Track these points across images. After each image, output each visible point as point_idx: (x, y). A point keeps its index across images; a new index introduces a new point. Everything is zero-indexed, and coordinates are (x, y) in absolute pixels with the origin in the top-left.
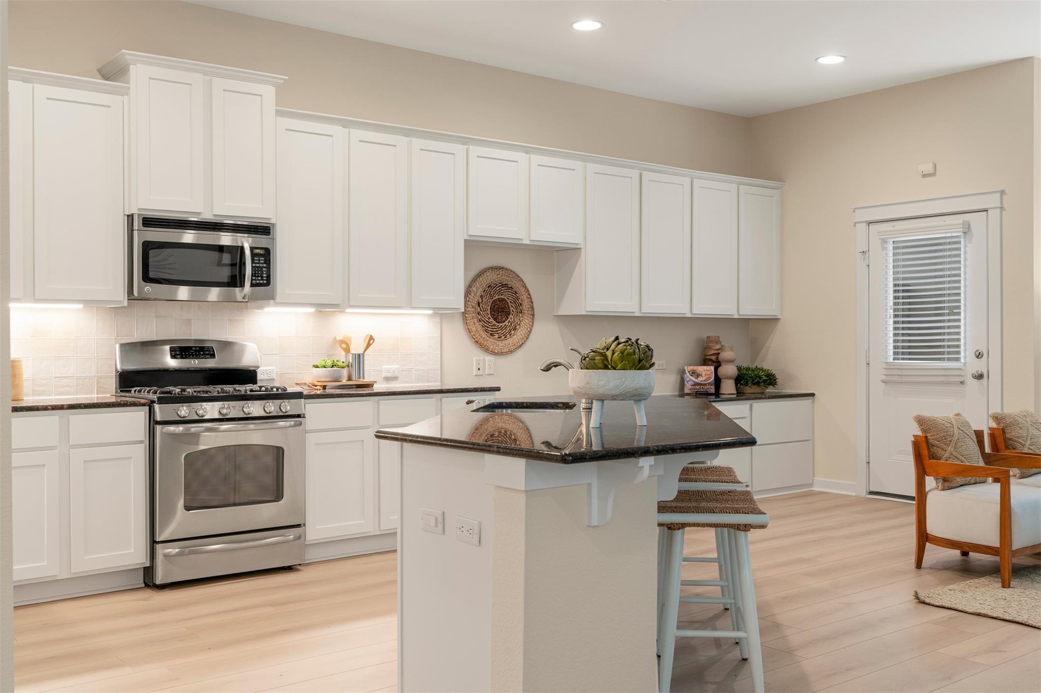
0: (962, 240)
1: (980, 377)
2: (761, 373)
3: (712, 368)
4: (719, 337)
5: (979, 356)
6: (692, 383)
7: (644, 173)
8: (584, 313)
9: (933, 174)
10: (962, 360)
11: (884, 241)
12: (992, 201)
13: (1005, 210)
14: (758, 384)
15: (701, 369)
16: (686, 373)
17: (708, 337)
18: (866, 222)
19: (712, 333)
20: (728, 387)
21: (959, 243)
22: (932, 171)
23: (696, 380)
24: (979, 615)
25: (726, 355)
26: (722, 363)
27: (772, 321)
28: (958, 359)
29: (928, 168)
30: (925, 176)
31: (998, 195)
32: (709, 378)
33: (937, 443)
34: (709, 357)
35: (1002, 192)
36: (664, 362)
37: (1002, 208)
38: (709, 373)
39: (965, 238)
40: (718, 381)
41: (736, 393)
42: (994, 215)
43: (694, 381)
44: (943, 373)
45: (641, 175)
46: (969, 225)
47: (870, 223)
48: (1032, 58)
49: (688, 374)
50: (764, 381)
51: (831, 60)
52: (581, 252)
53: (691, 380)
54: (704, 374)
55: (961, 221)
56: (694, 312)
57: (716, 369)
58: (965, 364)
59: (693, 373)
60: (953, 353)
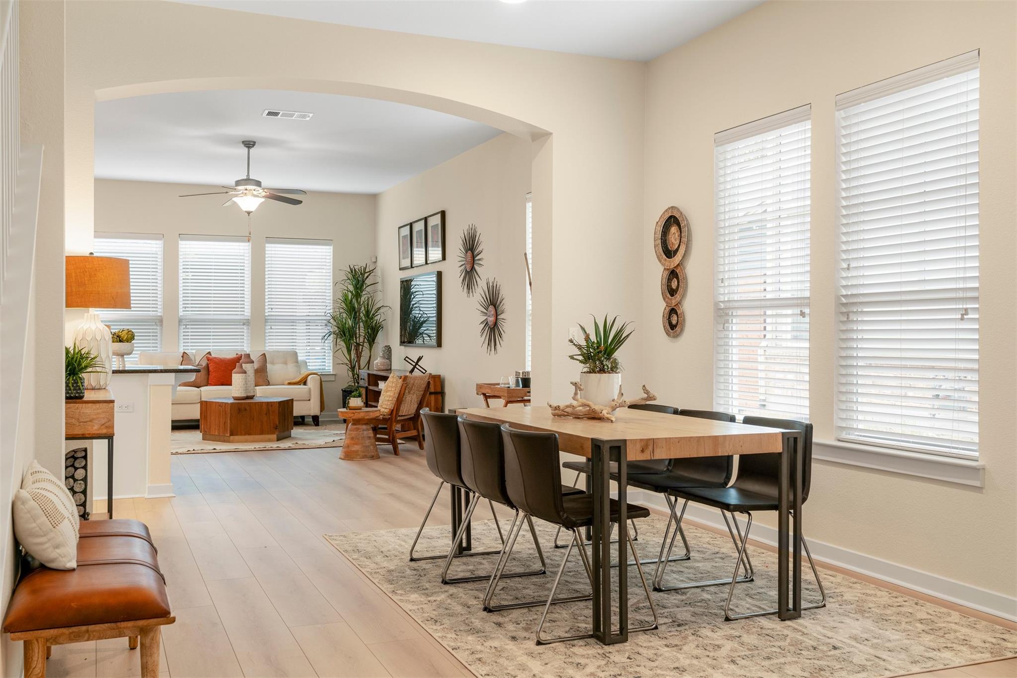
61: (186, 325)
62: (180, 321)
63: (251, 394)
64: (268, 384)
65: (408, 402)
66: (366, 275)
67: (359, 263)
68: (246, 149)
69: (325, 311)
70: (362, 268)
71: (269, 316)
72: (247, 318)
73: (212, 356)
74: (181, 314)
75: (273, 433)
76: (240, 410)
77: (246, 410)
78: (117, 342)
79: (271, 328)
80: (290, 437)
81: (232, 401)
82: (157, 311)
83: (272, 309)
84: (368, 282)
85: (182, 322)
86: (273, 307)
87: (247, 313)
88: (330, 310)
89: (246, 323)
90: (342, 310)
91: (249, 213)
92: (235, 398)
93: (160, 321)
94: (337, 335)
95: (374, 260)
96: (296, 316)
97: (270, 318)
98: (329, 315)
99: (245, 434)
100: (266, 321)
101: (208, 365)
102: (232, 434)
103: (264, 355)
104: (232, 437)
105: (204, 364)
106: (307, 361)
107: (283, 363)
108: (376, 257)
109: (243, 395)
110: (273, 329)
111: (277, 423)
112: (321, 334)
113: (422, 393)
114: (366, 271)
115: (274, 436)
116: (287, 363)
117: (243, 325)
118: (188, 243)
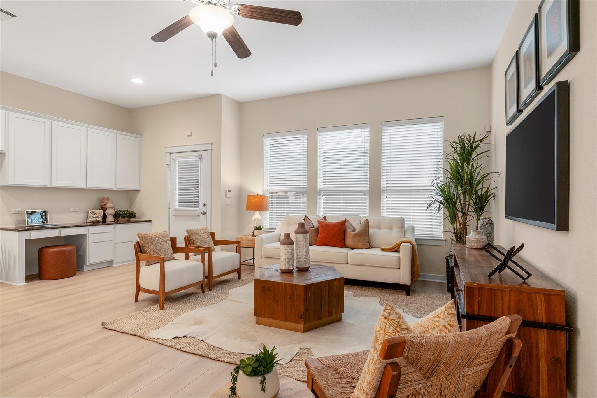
1: (204, 213)
2: (126, 212)
3: (102, 211)
4: (108, 198)
5: (204, 205)
6: (91, 217)
7: (54, 122)
8: (8, 185)
9: (191, 136)
10: (199, 207)
11: (175, 161)
12: (208, 147)
13: (213, 150)
14: (124, 217)
15: (97, 211)
16: (89, 213)
17: (103, 198)
18: (169, 153)
19: (105, 196)
20: (110, 219)
21: (198, 162)
23: (94, 216)
25: (109, 205)
26: (107, 209)
27: (137, 191)
28: (198, 207)
29: (189, 133)
30: (188, 136)
31: (211, 144)
32: (100, 215)
33: (146, 245)
34: (103, 206)
35: (212, 144)
36: (77, 208)
37: (212, 150)
38: (100, 213)
39: (200, 161)
40: (105, 217)
41: (114, 221)
42: (209, 151)
43: (92, 217)
44: (193, 212)
45: (52, 122)
46: (202, 156)
47: (171, 153)
48: (221, 94)
49: (90, 213)
50: (127, 216)
51: (137, 81)
52: (5, 155)
53: (91, 216)
54: (98, 213)
55: (198, 154)
56: (88, 186)
57: (104, 211)
59: (93, 213)
60: (196, 204)
64: (368, 247)
66: (475, 145)
67: (467, 131)
69: (431, 181)
70: (472, 138)
72: (366, 189)
73: (323, 220)
77: (269, 290)
79: (386, 197)
82: (305, 185)
83: (387, 181)
84: (477, 151)
85: (321, 193)
86: (388, 179)
87: (368, 185)
89: (366, 193)
90: (448, 180)
93: (305, 192)
94: (441, 203)
95: (488, 129)
97: (386, 189)
98: (435, 185)
100: (383, 191)
106: (415, 226)
107: (388, 228)
108: (491, 127)
110: (389, 198)
111: (303, 311)
112: (428, 202)
114: (475, 141)
116: (391, 228)
117: (364, 194)
118: (324, 133)
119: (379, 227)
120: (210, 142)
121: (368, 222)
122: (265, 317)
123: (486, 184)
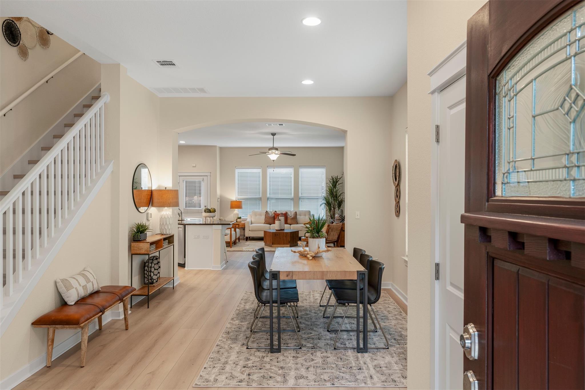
0: (202, 182)
9: (195, 167)
11: (183, 181)
12: (208, 174)
21: (201, 182)
22: (195, 166)
24: (233, 251)
29: (194, 165)
30: (193, 167)
31: (210, 173)
35: (211, 173)
37: (210, 176)
42: (209, 177)
44: (198, 210)
46: (204, 178)
47: (179, 176)
48: (216, 146)
51: (182, 142)
55: (202, 178)
58: (202, 208)
60: (200, 206)
61: (270, 201)
62: (268, 199)
63: (283, 228)
64: (297, 224)
65: (332, 235)
66: (338, 180)
67: (335, 175)
68: (273, 136)
69: (321, 194)
70: (337, 177)
71: (301, 196)
72: (292, 197)
73: (277, 212)
74: (268, 196)
75: (288, 244)
76: (275, 235)
77: (278, 235)
78: (209, 213)
79: (302, 201)
80: (298, 245)
81: (275, 231)
82: (260, 195)
83: (302, 194)
84: (339, 182)
86: (302, 193)
87: (293, 195)
88: (324, 194)
89: (292, 199)
90: (328, 194)
91: (274, 161)
92: (277, 230)
93: (260, 199)
94: (325, 204)
95: (342, 173)
96: (318, 196)
97: (301, 197)
99: (278, 244)
100: (300, 198)
101: (274, 216)
102: (272, 244)
103: (296, 212)
104: (273, 245)
105: (273, 216)
106: (315, 214)
107: (304, 215)
108: (343, 173)
109: (279, 229)
111: (290, 240)
112: (320, 204)
113: (339, 231)
115: (289, 245)
116: (305, 215)
117: (291, 200)
118: (270, 169)
119: (300, 215)
120: (210, 172)
121: (296, 213)
122: (276, 244)
123: (341, 197)
